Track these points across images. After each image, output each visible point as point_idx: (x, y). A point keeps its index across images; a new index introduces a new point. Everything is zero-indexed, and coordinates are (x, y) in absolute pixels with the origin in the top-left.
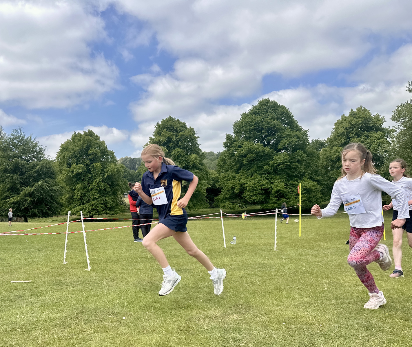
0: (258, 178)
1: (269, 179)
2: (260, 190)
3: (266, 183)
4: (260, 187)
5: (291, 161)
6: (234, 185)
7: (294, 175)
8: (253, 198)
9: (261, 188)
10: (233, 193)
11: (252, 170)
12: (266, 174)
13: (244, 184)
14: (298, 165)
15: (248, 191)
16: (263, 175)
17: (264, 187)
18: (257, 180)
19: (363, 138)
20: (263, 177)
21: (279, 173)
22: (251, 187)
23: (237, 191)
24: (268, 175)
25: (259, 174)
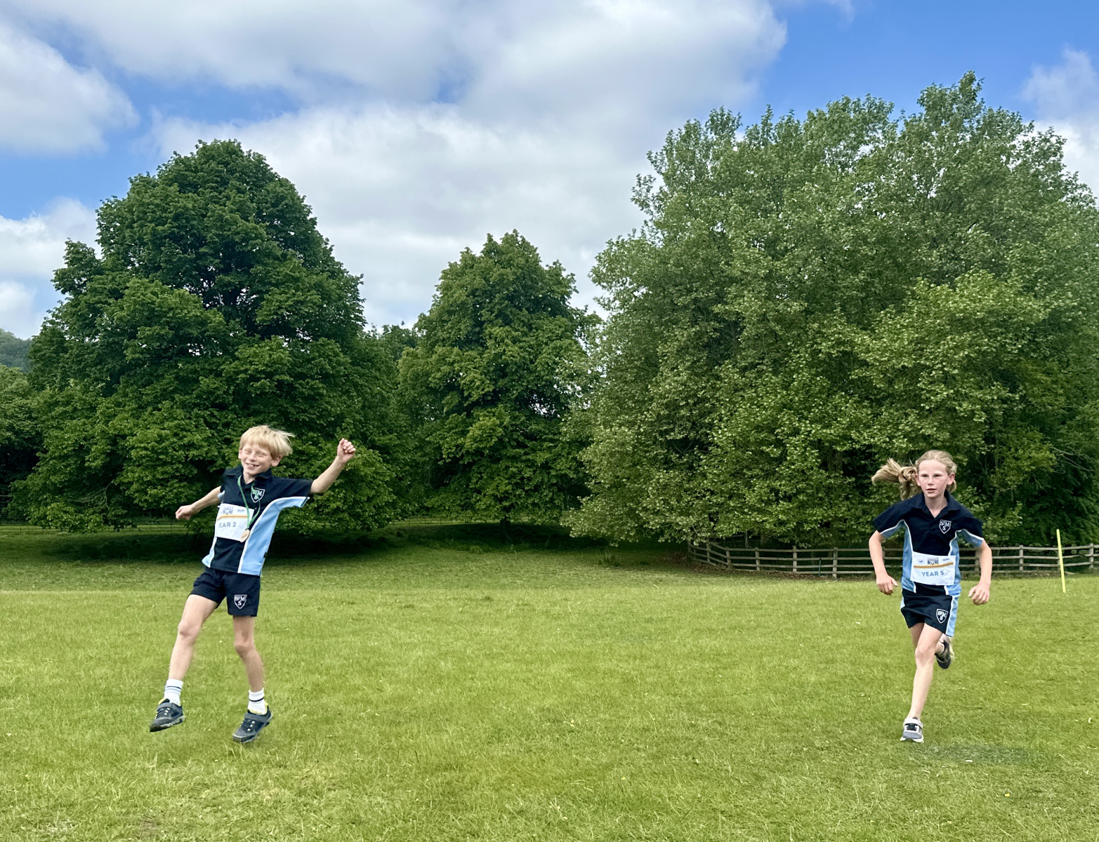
0: (176, 419)
1: (218, 425)
2: (180, 462)
3: (207, 439)
4: (181, 452)
5: (299, 370)
6: (85, 439)
7: (304, 420)
8: (154, 491)
9: (187, 457)
10: (81, 468)
11: (158, 387)
12: (207, 409)
13: (124, 437)
14: (318, 388)
15: (139, 466)
16: (196, 410)
17: (195, 452)
18: (171, 424)
19: (518, 331)
20: (197, 416)
21: (256, 407)
22: (146, 449)
23: (95, 461)
24: (216, 413)
25: (184, 405)
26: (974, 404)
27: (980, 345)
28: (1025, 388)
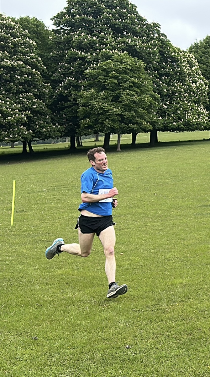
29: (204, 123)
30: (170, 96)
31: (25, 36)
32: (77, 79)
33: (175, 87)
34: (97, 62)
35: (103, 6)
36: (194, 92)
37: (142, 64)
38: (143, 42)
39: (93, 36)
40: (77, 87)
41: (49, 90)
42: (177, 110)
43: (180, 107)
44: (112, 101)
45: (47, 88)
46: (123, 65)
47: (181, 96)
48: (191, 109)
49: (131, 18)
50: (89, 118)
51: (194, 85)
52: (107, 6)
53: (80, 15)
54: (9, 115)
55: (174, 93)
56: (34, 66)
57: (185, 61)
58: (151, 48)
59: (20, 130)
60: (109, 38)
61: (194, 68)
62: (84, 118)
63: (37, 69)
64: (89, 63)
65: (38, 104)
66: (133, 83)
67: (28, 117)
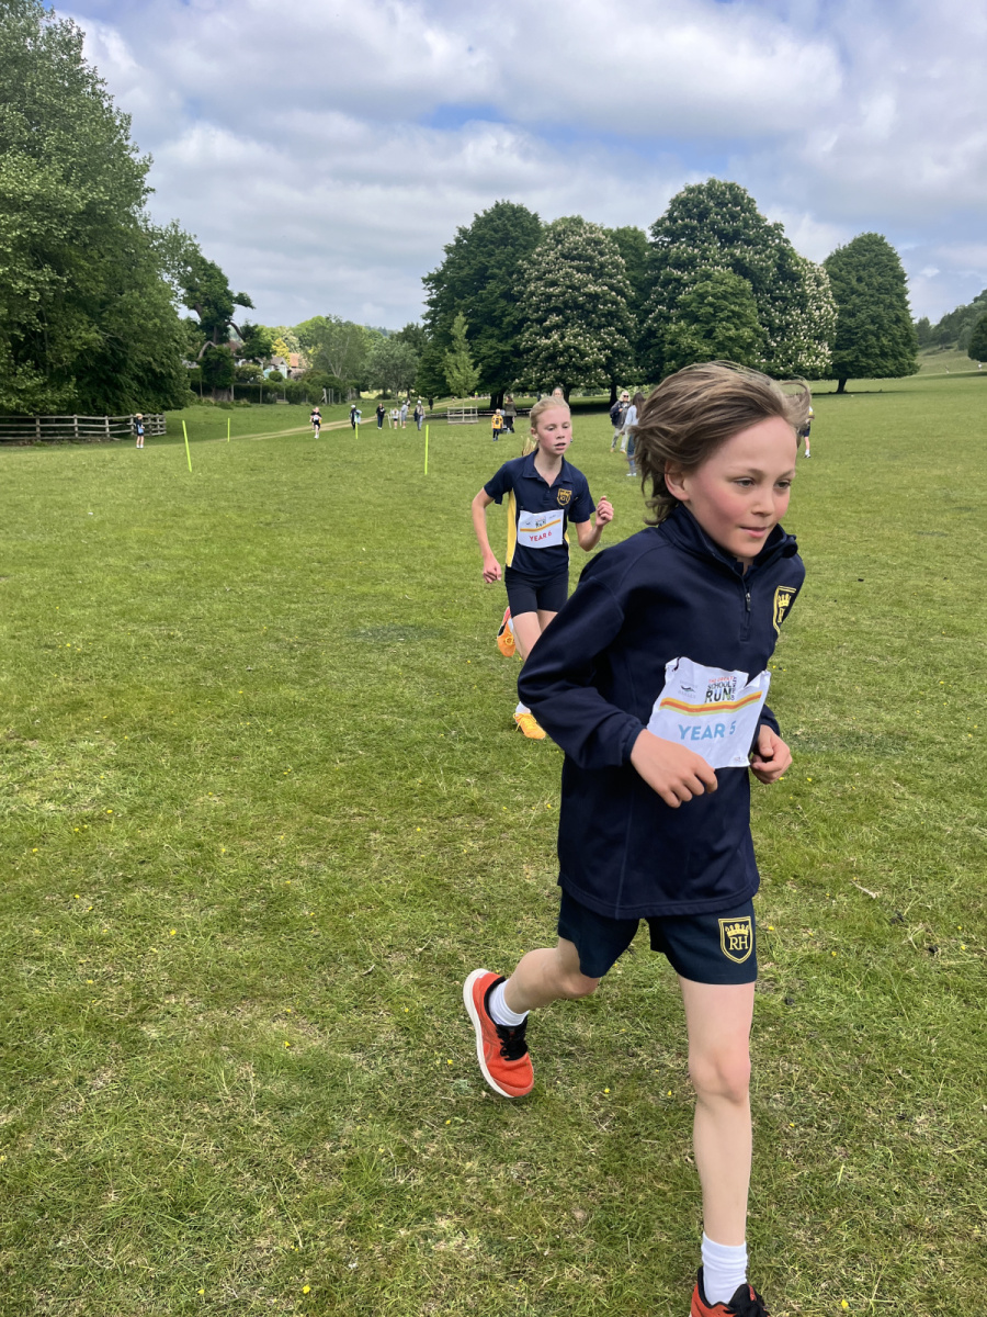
26: (28, 283)
27: (31, 227)
28: (71, 272)
29: (821, 367)
30: (783, 330)
31: (615, 253)
32: (669, 308)
33: (791, 316)
34: (695, 283)
35: (711, 204)
36: (815, 323)
37: (748, 284)
38: (756, 253)
39: (694, 248)
40: (668, 319)
41: (635, 324)
42: (788, 349)
43: (793, 344)
44: (705, 337)
45: (631, 320)
46: (723, 288)
47: (797, 330)
48: (808, 349)
49: (745, 221)
50: (674, 359)
51: (817, 313)
52: (717, 205)
53: (683, 220)
54: (587, 355)
55: (788, 324)
56: (620, 292)
57: (810, 278)
58: (764, 261)
59: (597, 374)
60: (714, 249)
61: (821, 288)
62: (670, 361)
63: (623, 295)
64: (686, 285)
65: (621, 342)
66: (732, 311)
67: (607, 358)
